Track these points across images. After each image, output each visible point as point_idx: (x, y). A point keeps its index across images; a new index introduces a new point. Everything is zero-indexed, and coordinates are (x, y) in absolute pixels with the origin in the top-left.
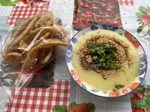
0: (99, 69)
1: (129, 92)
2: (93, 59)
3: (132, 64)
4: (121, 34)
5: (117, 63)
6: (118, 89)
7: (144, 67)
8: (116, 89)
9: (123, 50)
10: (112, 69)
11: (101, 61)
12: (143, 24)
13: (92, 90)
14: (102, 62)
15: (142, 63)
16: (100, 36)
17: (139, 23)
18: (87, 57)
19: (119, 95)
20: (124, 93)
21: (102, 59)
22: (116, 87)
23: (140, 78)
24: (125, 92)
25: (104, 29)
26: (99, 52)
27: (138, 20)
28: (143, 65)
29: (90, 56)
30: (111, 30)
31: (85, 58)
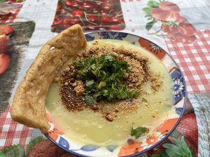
0: (98, 101)
1: (159, 140)
2: (85, 87)
3: (159, 86)
4: (134, 43)
5: (131, 88)
6: (137, 137)
7: (181, 89)
8: (133, 138)
9: (138, 65)
10: (122, 100)
11: (99, 86)
12: (154, 19)
13: (82, 149)
14: (102, 87)
15: (176, 82)
16: (98, 49)
17: (149, 19)
18: (74, 84)
19: (140, 150)
20: (149, 143)
21: (101, 83)
22: (132, 135)
23: (177, 109)
24: (152, 141)
25: (104, 38)
26: (94, 72)
27: (146, 16)
28: (178, 86)
29: (80, 82)
30: (116, 38)
31: (71, 86)
